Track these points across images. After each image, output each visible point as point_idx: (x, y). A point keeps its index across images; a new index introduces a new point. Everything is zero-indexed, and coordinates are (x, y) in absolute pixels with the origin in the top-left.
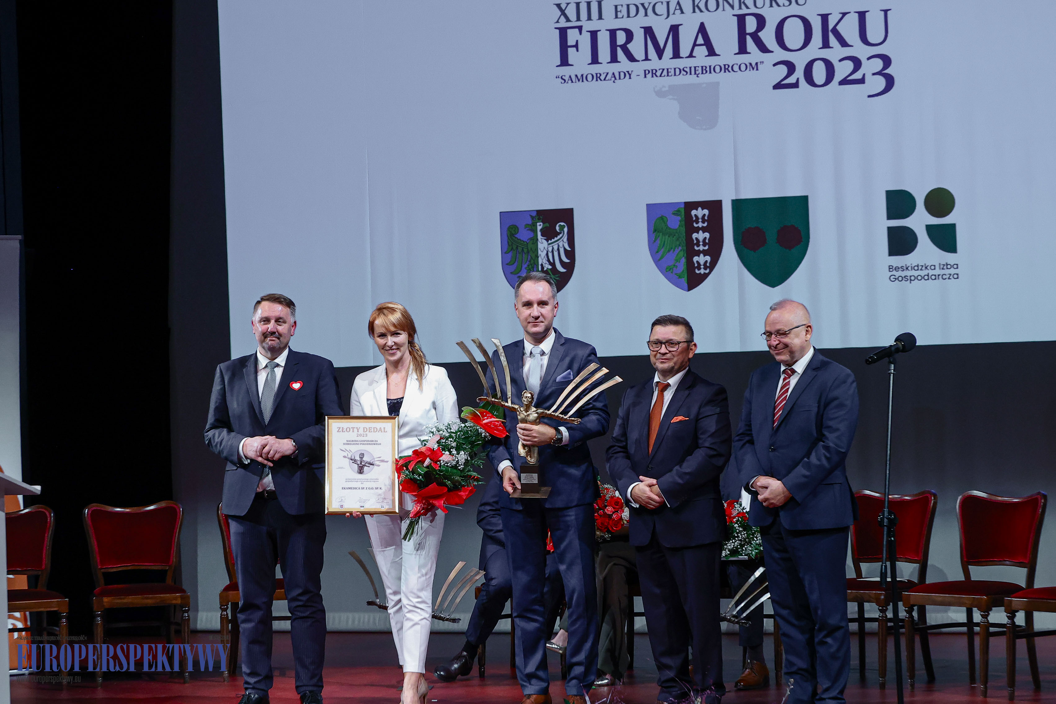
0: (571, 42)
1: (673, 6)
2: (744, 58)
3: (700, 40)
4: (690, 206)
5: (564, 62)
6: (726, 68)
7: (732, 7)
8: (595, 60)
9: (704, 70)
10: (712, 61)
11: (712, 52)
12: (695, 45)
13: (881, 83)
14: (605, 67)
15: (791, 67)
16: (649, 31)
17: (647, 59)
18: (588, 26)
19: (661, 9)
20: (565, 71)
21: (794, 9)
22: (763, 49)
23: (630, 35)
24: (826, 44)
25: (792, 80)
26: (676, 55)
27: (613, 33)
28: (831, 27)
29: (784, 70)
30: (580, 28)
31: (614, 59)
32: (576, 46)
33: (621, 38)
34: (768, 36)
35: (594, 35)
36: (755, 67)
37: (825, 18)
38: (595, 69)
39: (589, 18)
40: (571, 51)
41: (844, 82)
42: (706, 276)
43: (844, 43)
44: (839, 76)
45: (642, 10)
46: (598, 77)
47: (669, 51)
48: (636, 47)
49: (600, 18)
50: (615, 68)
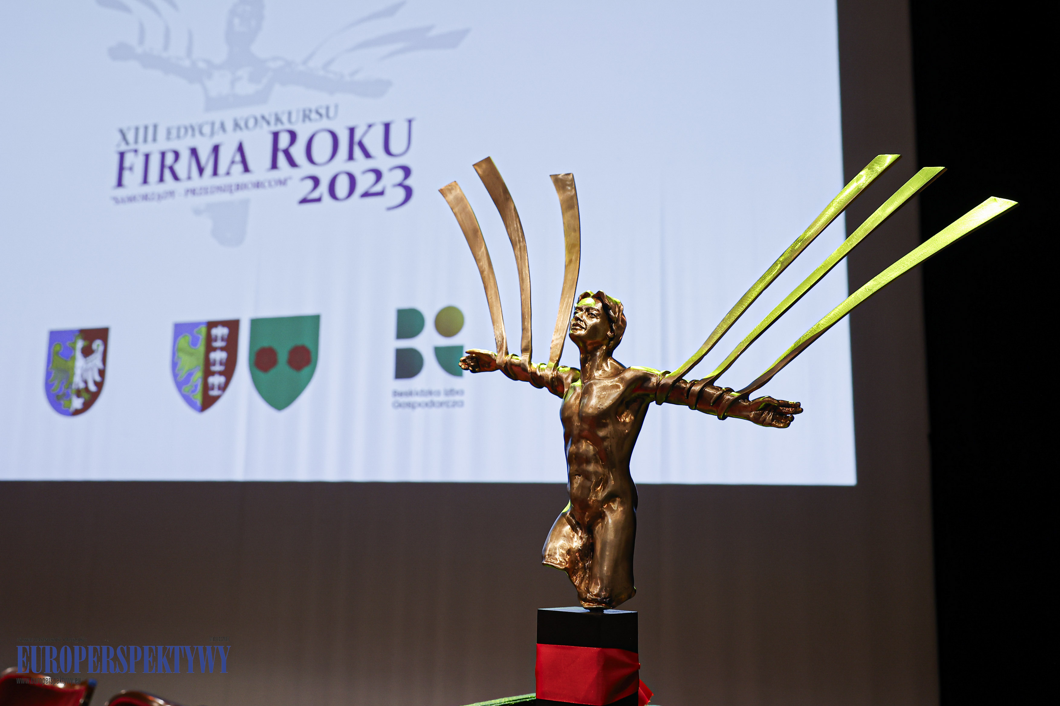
0: (127, 164)
1: (217, 126)
2: (275, 174)
3: (238, 158)
4: (211, 325)
5: (120, 184)
6: (258, 185)
7: (268, 123)
8: (145, 181)
9: (239, 187)
10: (247, 178)
11: (246, 169)
12: (233, 162)
13: (401, 194)
14: (154, 187)
15: (316, 181)
16: (194, 152)
17: (189, 178)
18: (143, 148)
19: (207, 129)
20: (121, 193)
21: (326, 124)
22: (293, 164)
23: (177, 155)
24: (351, 157)
25: (315, 195)
26: (215, 173)
27: (163, 154)
28: (357, 138)
29: (310, 183)
30: (136, 151)
31: (161, 179)
32: (131, 169)
33: (170, 159)
34: (298, 151)
35: (147, 156)
36: (282, 182)
37: (352, 131)
38: (146, 189)
39: (145, 140)
40: (126, 174)
41: (366, 195)
42: (216, 399)
43: (367, 155)
44: (361, 188)
45: (190, 132)
46: (145, 197)
47: (209, 170)
48: (181, 168)
49: (155, 140)
50: (162, 188)
